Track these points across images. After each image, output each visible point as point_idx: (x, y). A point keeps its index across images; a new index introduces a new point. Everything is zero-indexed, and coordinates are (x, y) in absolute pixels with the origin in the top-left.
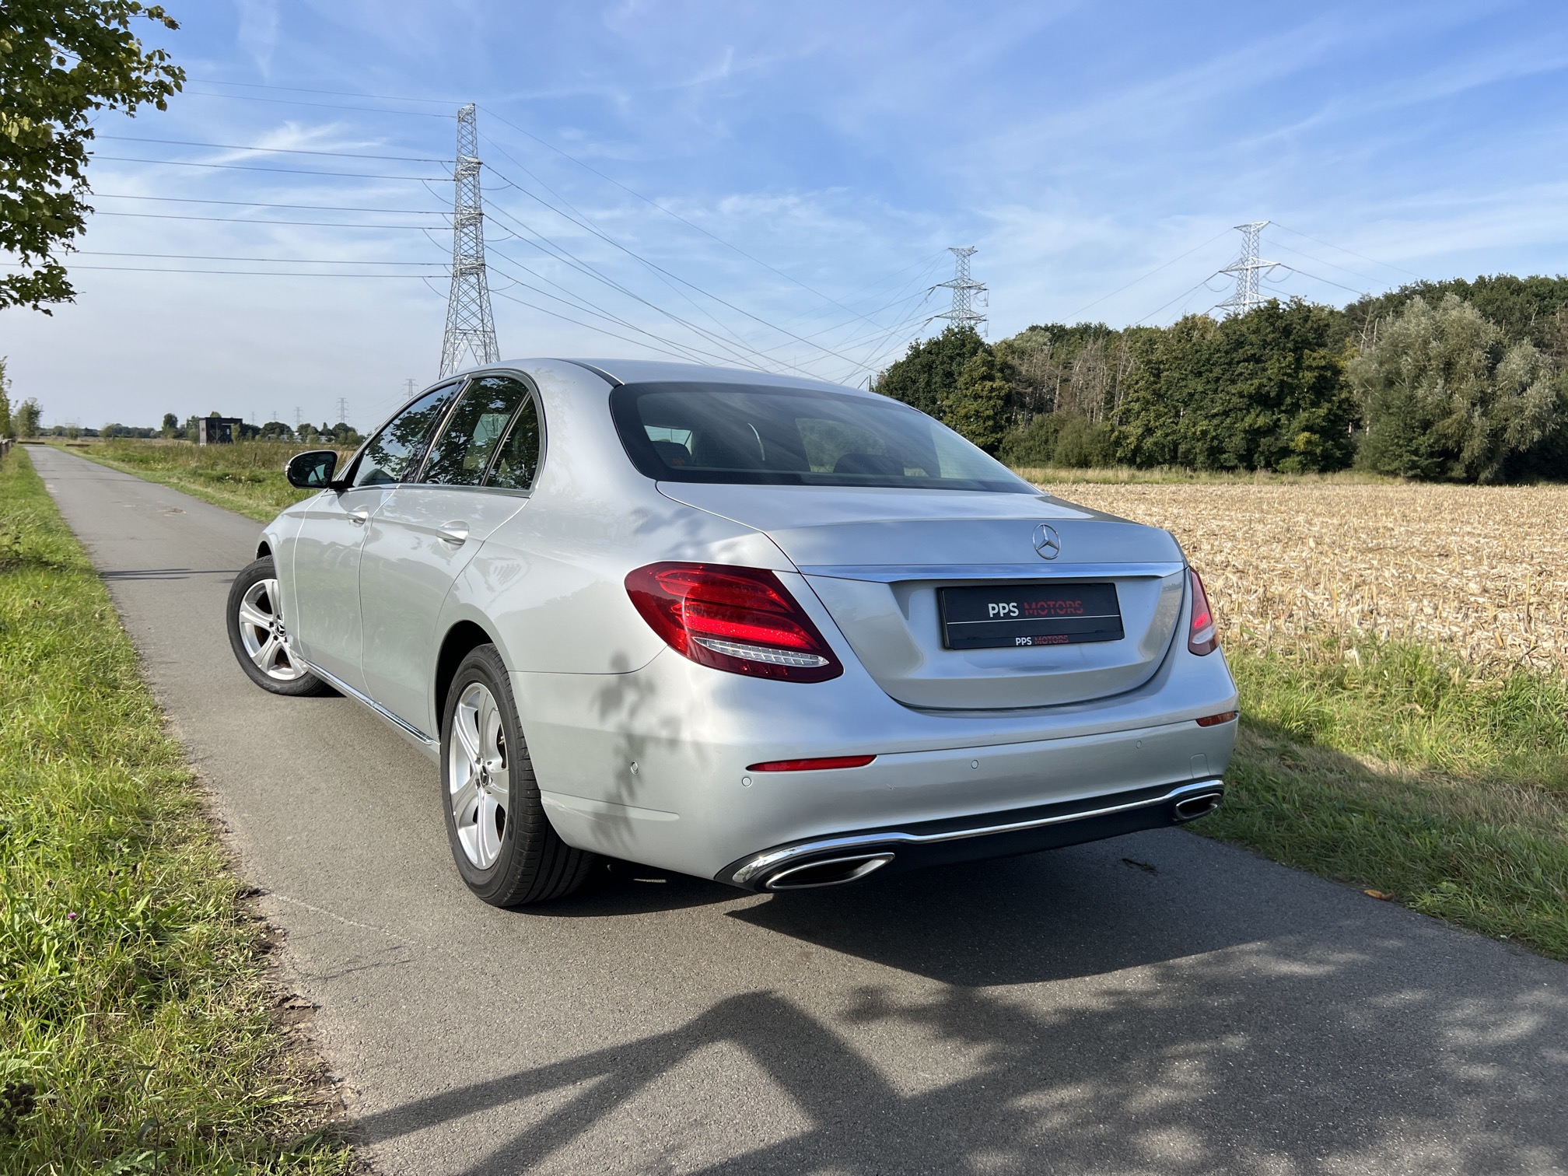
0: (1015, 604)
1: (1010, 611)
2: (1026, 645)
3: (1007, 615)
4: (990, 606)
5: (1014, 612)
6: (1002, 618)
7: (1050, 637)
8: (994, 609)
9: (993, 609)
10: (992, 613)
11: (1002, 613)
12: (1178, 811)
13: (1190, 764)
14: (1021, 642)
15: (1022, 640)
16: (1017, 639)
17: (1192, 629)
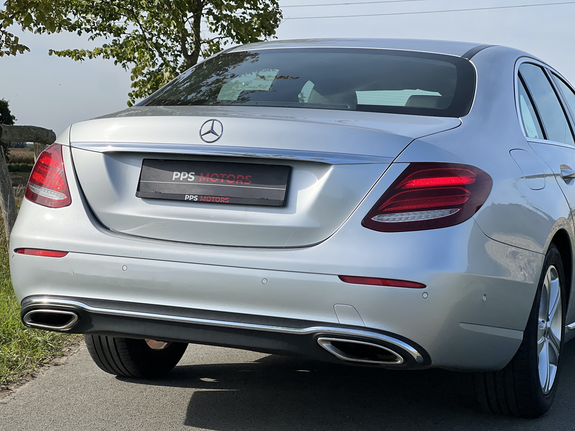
0: (194, 173)
1: (188, 177)
2: (192, 201)
3: (185, 180)
4: (175, 173)
5: (191, 178)
6: (181, 181)
7: (213, 198)
8: (177, 175)
9: (176, 175)
10: (174, 177)
11: (182, 177)
12: (325, 345)
13: (332, 310)
14: (189, 198)
15: (190, 197)
16: (186, 196)
17: (377, 209)
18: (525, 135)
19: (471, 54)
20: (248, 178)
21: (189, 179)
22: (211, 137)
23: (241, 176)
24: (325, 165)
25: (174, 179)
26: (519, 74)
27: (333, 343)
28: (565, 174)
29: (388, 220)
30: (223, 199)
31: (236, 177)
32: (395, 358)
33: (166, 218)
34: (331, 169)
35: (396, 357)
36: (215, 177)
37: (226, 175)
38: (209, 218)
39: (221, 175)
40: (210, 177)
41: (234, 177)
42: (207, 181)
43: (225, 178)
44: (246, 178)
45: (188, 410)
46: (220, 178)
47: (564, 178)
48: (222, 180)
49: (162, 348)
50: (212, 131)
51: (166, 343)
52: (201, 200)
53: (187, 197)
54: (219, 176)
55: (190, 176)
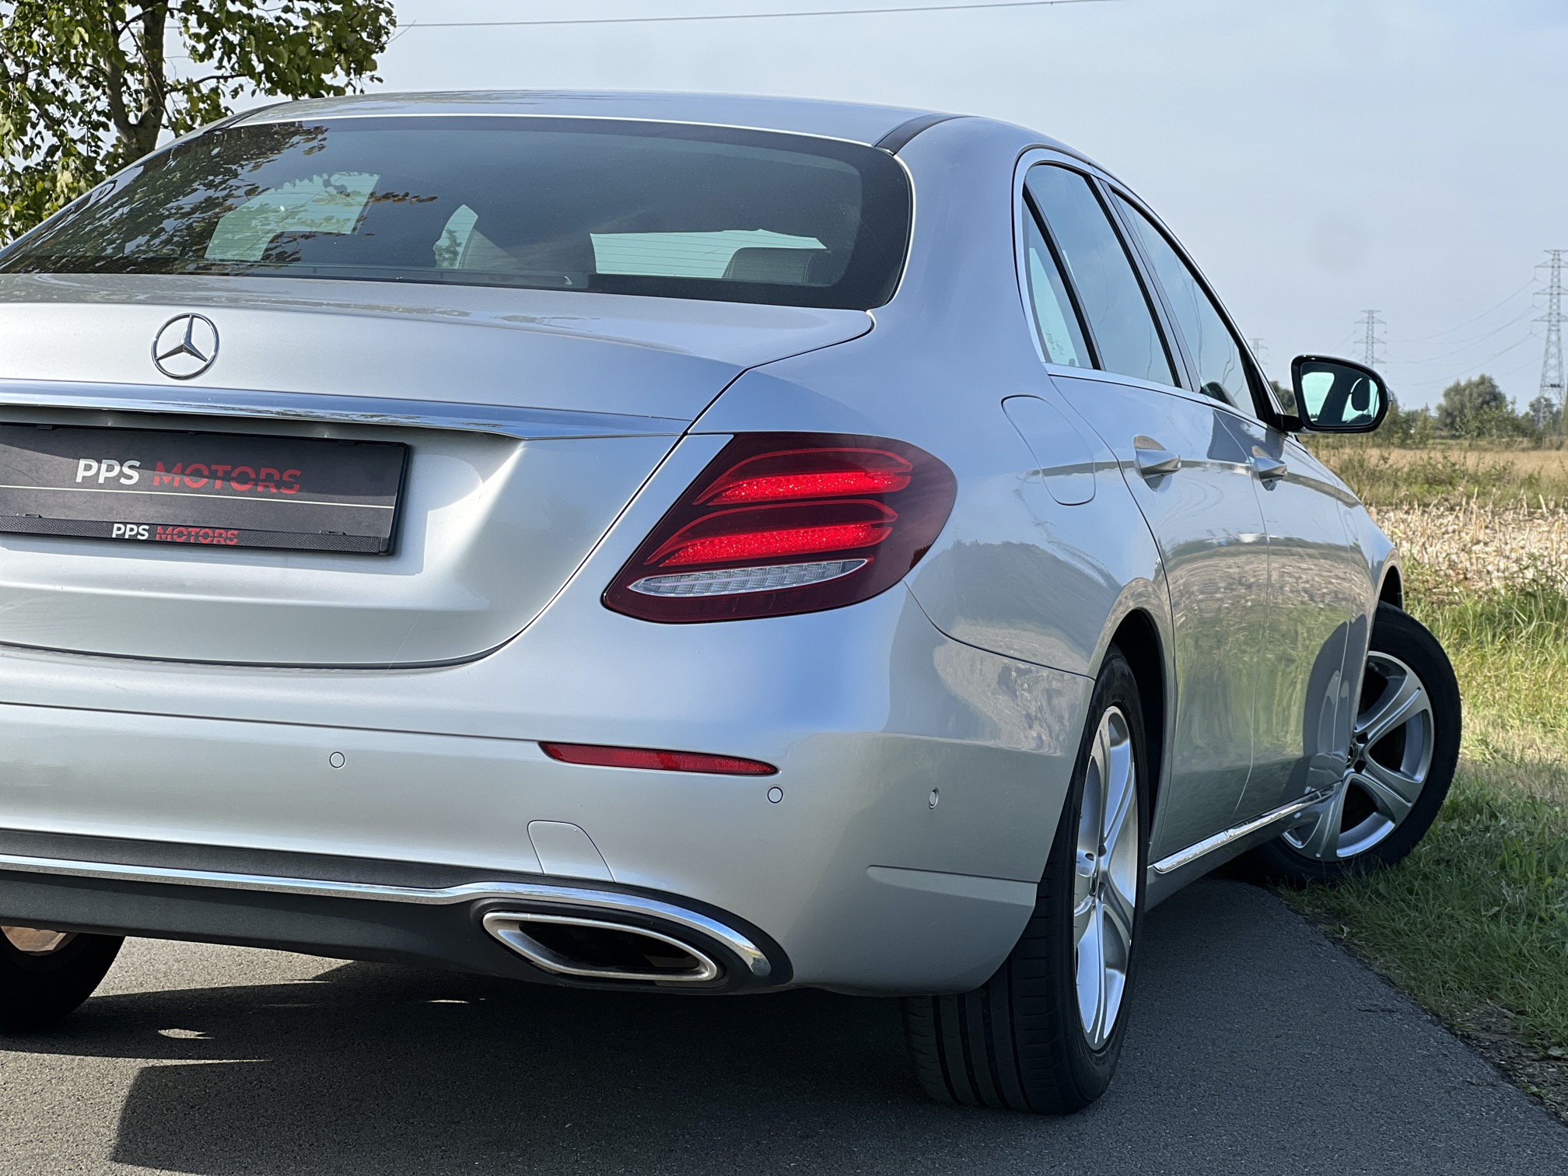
0: (137, 464)
1: (122, 474)
2: (133, 541)
3: (112, 482)
4: (82, 463)
5: (130, 477)
6: (101, 486)
7: (193, 531)
8: (88, 468)
9: (85, 468)
10: (81, 474)
11: (103, 474)
12: (503, 934)
13: (524, 837)
14: (125, 533)
15: (128, 529)
16: (116, 526)
17: (643, 562)
18: (1043, 359)
19: (898, 139)
20: (290, 476)
21: (123, 481)
22: (184, 364)
23: (271, 471)
24: (501, 441)
25: (79, 480)
26: (1027, 195)
27: (525, 926)
28: (1147, 464)
29: (674, 589)
30: (220, 535)
31: (258, 474)
32: (694, 965)
33: (58, 588)
34: (518, 452)
35: (697, 962)
36: (198, 474)
37: (229, 468)
38: (181, 587)
39: (214, 467)
40: (183, 473)
41: (253, 476)
42: (176, 484)
43: (227, 477)
44: (285, 477)
45: (123, 1119)
46: (213, 476)
47: (1145, 472)
48: (218, 483)
49: (51, 947)
50: (187, 348)
51: (62, 935)
52: (157, 539)
53: (119, 529)
54: (209, 469)
55: (126, 470)
